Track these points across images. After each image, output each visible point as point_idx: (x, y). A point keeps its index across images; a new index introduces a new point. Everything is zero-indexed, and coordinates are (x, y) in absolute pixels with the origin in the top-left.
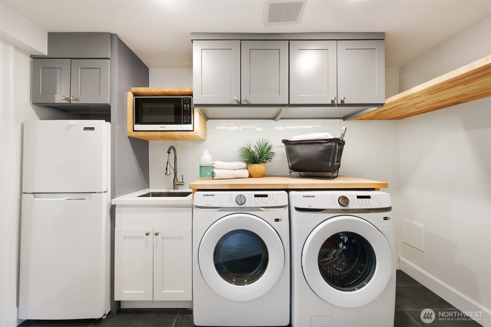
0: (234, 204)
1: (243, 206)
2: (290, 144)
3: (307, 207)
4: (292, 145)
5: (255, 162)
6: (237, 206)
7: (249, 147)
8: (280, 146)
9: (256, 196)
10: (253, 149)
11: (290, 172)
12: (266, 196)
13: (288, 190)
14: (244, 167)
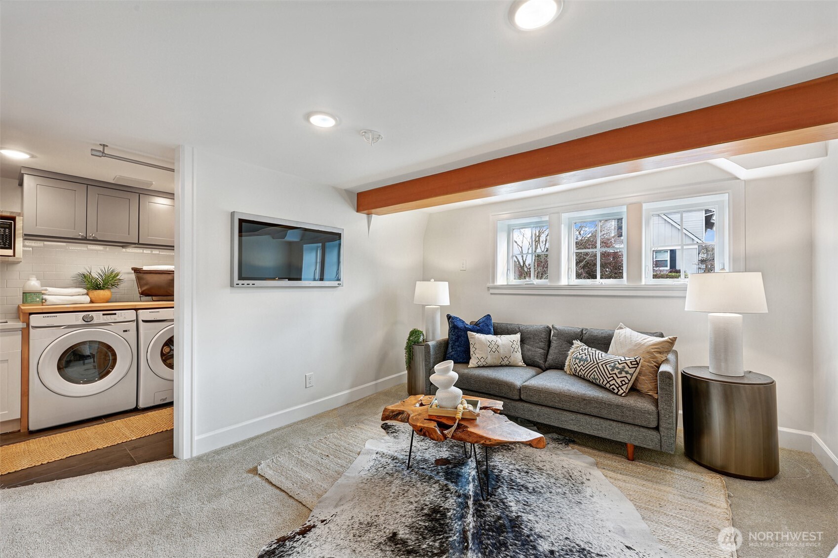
0: (81, 322)
1: (91, 323)
2: (140, 273)
3: (153, 319)
4: (142, 274)
5: (100, 288)
6: (85, 323)
7: (88, 272)
8: (129, 273)
9: (104, 315)
10: (94, 275)
11: (140, 297)
12: (115, 314)
13: (136, 310)
14: (84, 293)
